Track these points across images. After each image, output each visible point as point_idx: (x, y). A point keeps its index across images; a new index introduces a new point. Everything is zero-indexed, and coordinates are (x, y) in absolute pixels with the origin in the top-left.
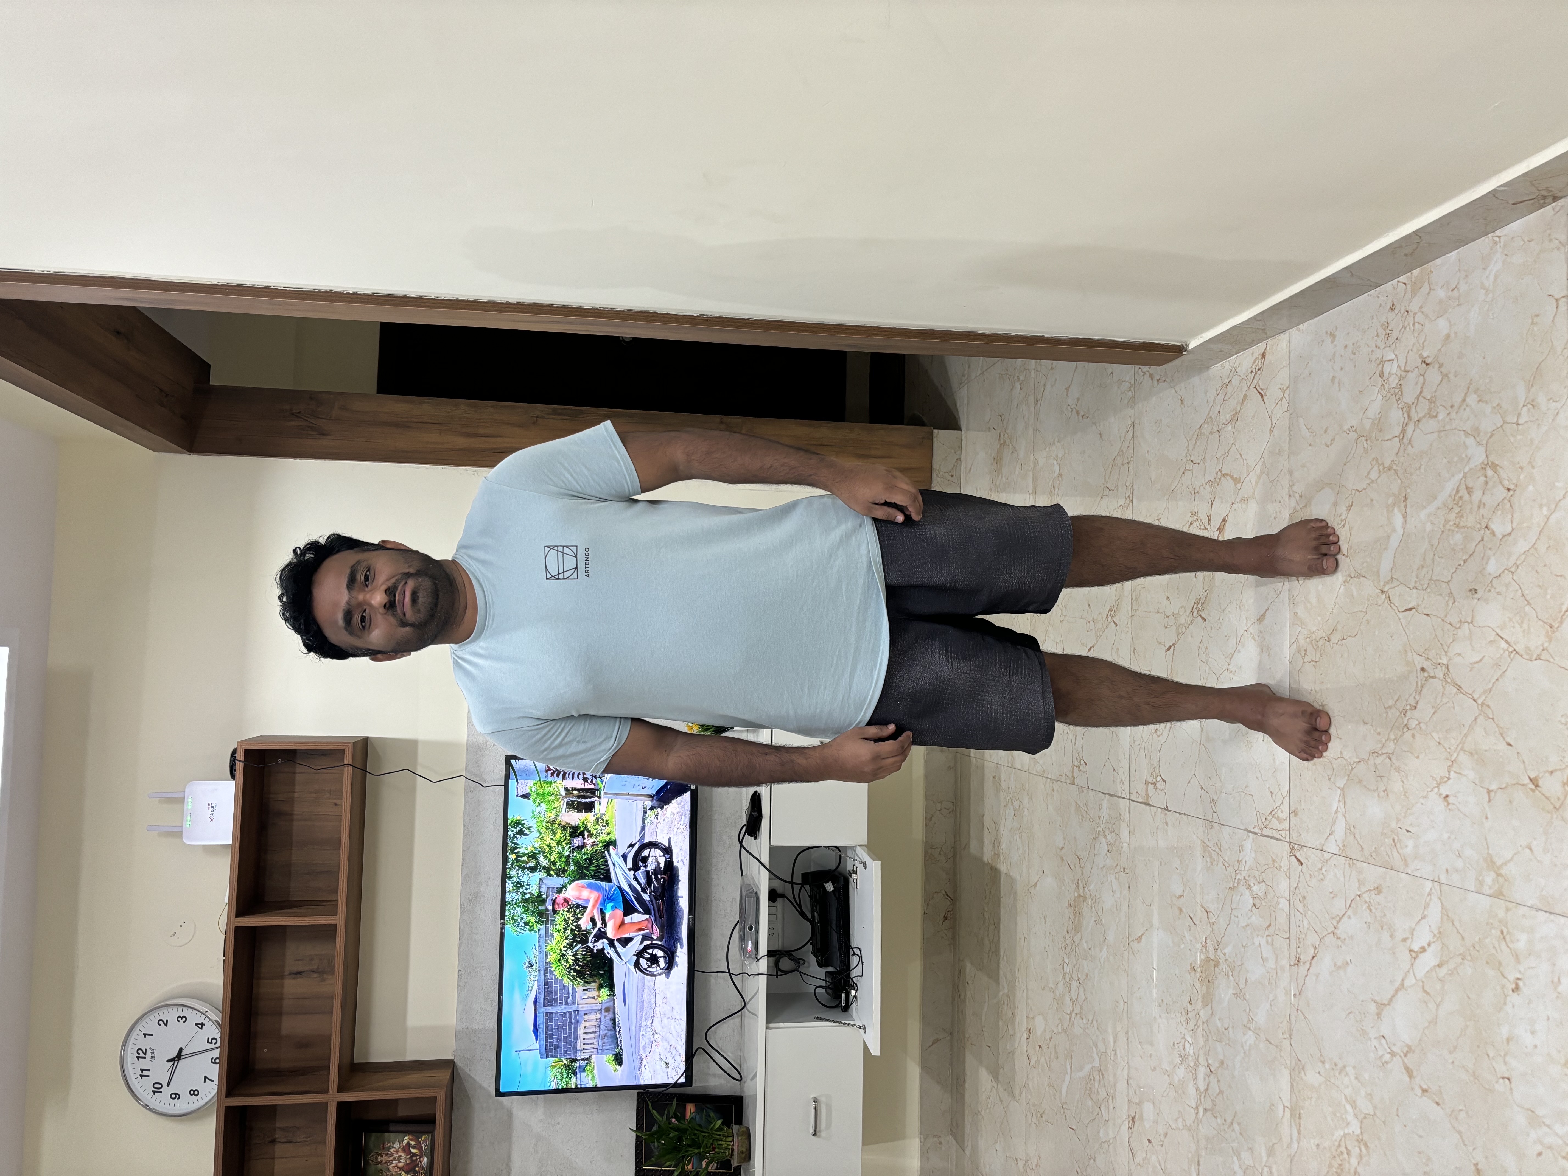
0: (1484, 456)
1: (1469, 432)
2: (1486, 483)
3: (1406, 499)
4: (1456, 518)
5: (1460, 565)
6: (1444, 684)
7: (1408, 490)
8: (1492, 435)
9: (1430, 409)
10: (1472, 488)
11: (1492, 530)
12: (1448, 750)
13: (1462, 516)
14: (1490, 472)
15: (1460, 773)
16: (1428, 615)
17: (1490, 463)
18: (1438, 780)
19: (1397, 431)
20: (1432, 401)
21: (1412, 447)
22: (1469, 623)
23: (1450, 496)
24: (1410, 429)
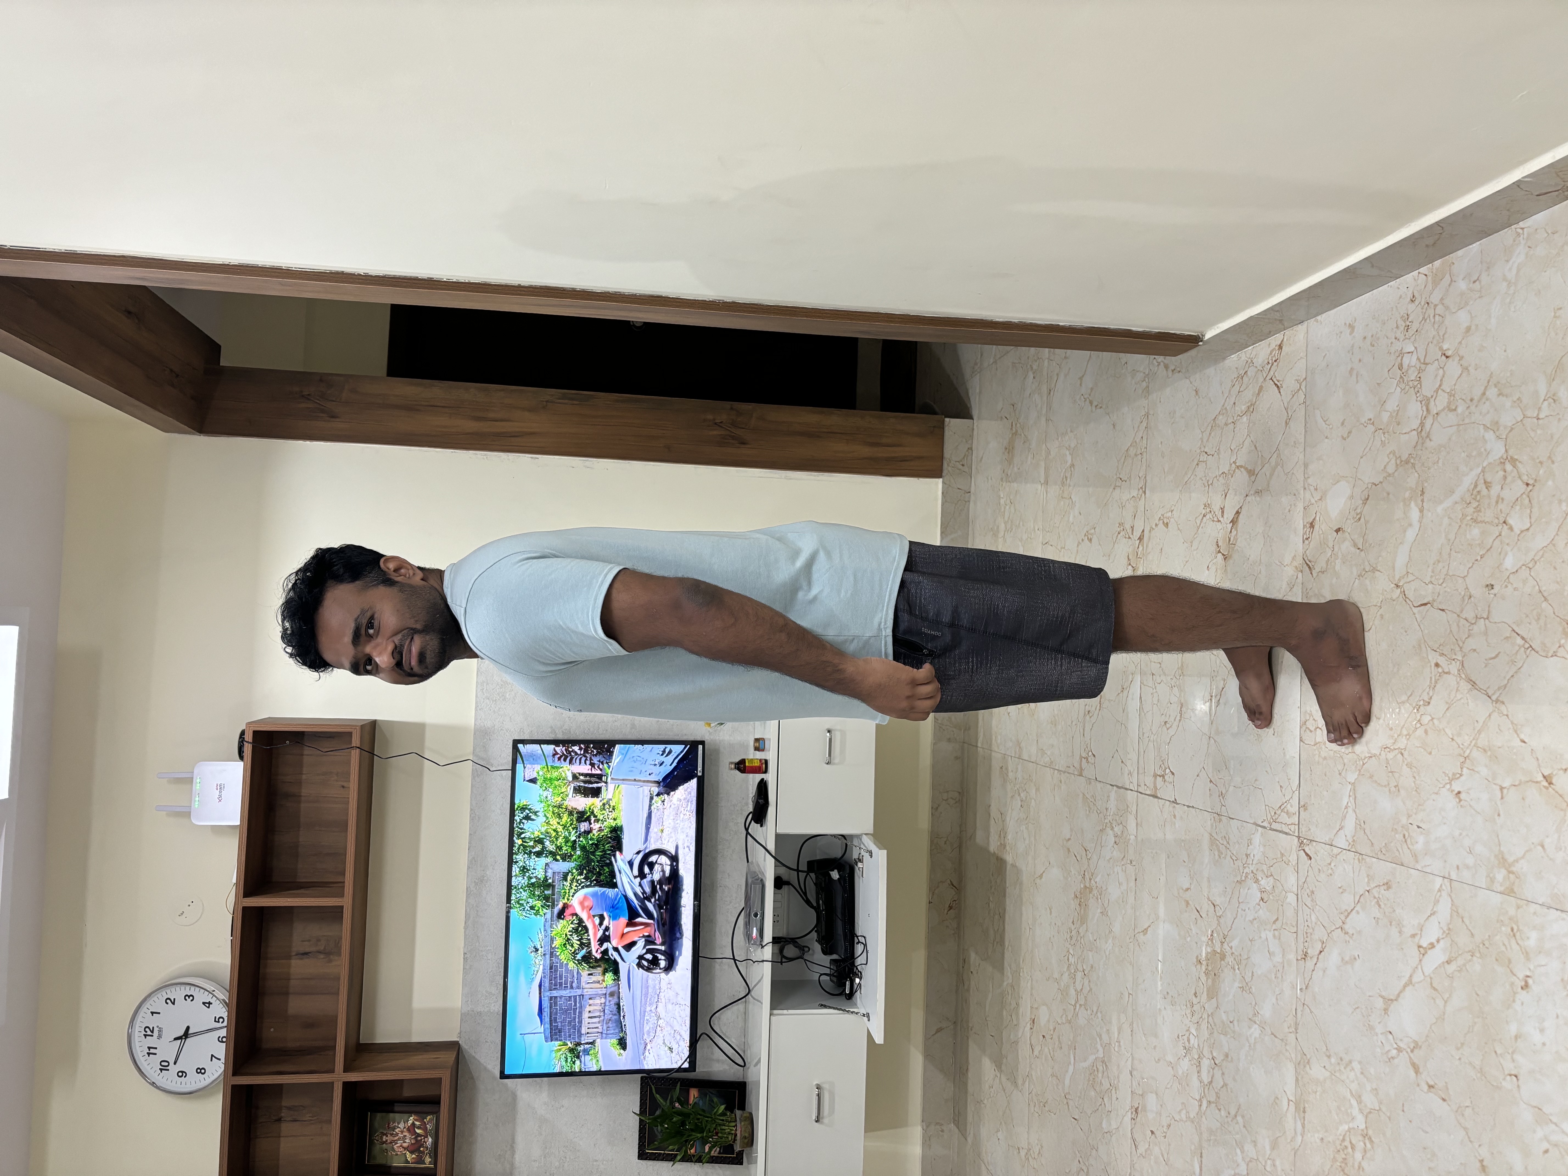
0: (1503, 450)
1: (1488, 426)
2: (1505, 478)
3: (1423, 493)
4: (1474, 512)
5: (1477, 560)
6: (1459, 679)
7: (1426, 485)
8: (1512, 429)
9: (1449, 403)
10: (1490, 483)
11: (1510, 524)
12: (1461, 746)
13: (1480, 511)
14: (1509, 467)
15: (1473, 770)
16: (1443, 610)
17: (1509, 458)
18: (1450, 776)
19: (1415, 424)
20: (1451, 394)
21: (1430, 440)
22: (1485, 619)
23: (1468, 490)
24: (1428, 422)
